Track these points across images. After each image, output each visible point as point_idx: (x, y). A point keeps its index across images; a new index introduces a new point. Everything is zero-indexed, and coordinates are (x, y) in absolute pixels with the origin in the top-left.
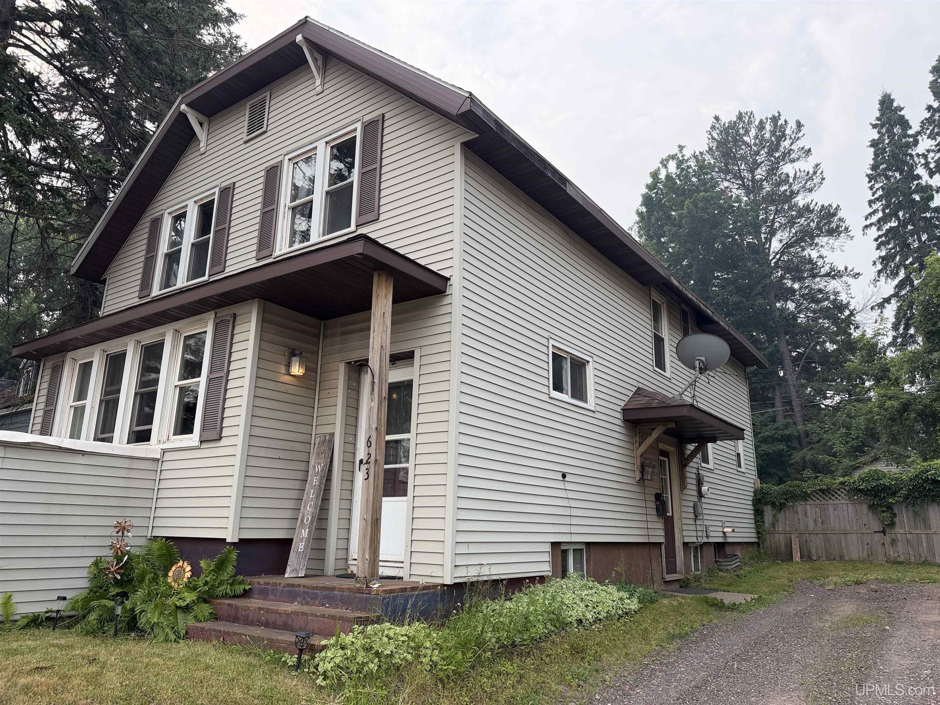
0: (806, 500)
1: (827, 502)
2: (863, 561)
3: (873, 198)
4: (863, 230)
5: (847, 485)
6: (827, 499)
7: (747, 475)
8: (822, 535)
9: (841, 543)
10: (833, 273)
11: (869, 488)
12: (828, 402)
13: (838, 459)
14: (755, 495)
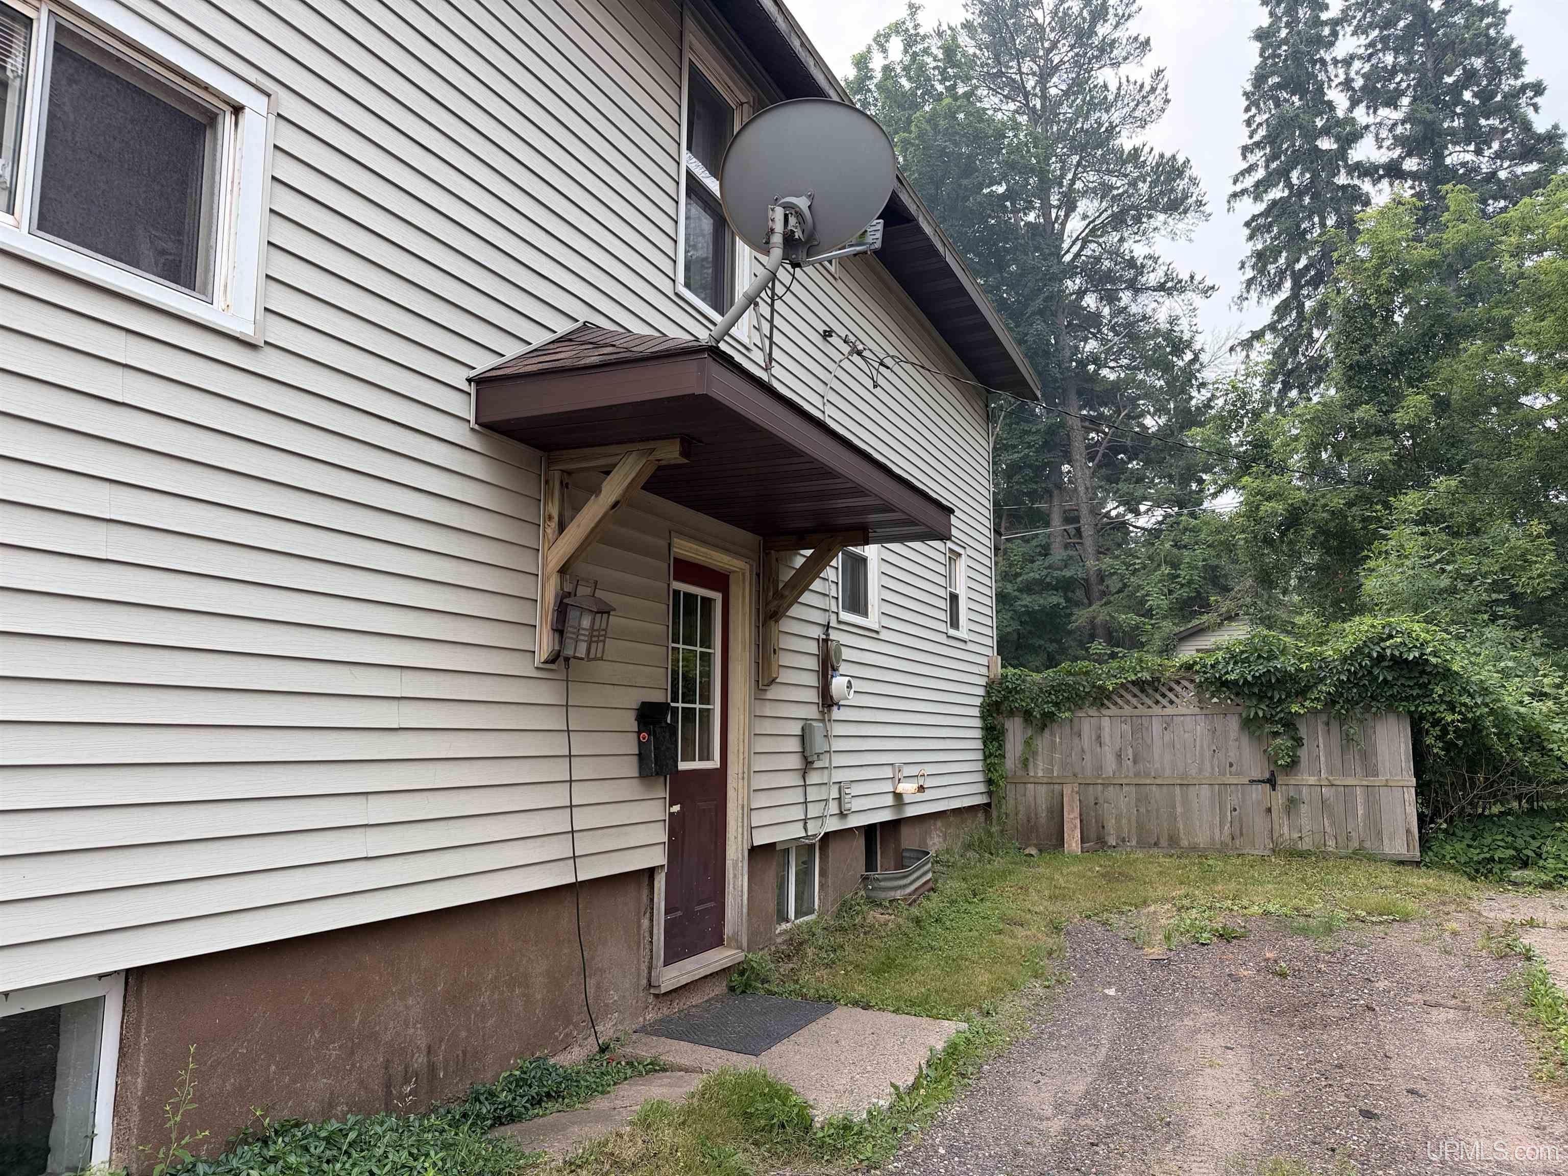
0: (1103, 705)
1: (1149, 712)
2: (1223, 851)
3: (1250, 142)
4: (1229, 202)
5: (1197, 672)
6: (1150, 702)
7: (970, 647)
8: (1133, 789)
9: (1174, 807)
10: (1169, 284)
11: (1249, 678)
12: (1142, 522)
13: (1153, 622)
14: (988, 692)
